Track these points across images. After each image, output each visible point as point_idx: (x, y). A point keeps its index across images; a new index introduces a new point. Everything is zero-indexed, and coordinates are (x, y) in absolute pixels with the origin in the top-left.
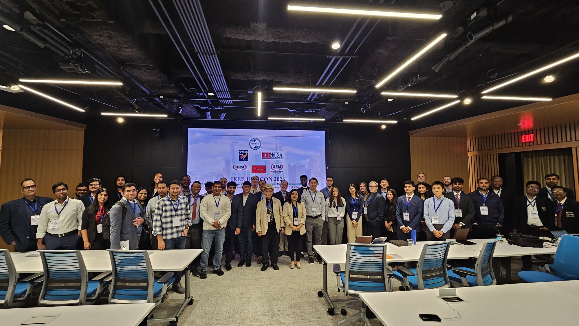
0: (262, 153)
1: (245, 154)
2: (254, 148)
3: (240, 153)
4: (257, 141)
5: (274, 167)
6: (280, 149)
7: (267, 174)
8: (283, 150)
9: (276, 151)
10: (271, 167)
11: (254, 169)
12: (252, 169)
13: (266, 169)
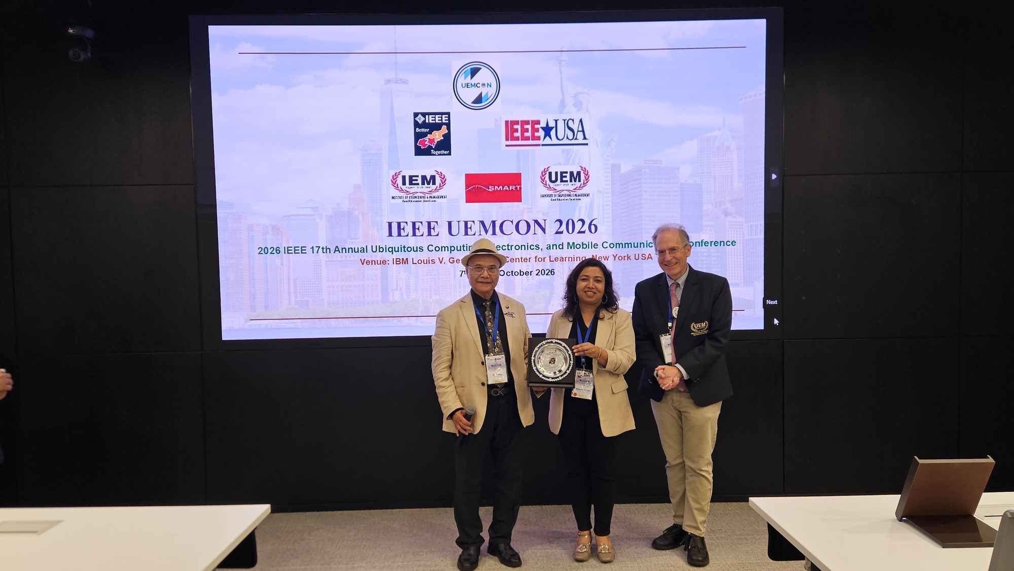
0: (507, 122)
1: (437, 127)
2: (474, 102)
3: (416, 125)
4: (484, 76)
5: (553, 178)
6: (575, 105)
7: (526, 206)
8: (587, 110)
9: (562, 113)
10: (543, 180)
11: (474, 186)
12: (467, 186)
13: (520, 188)
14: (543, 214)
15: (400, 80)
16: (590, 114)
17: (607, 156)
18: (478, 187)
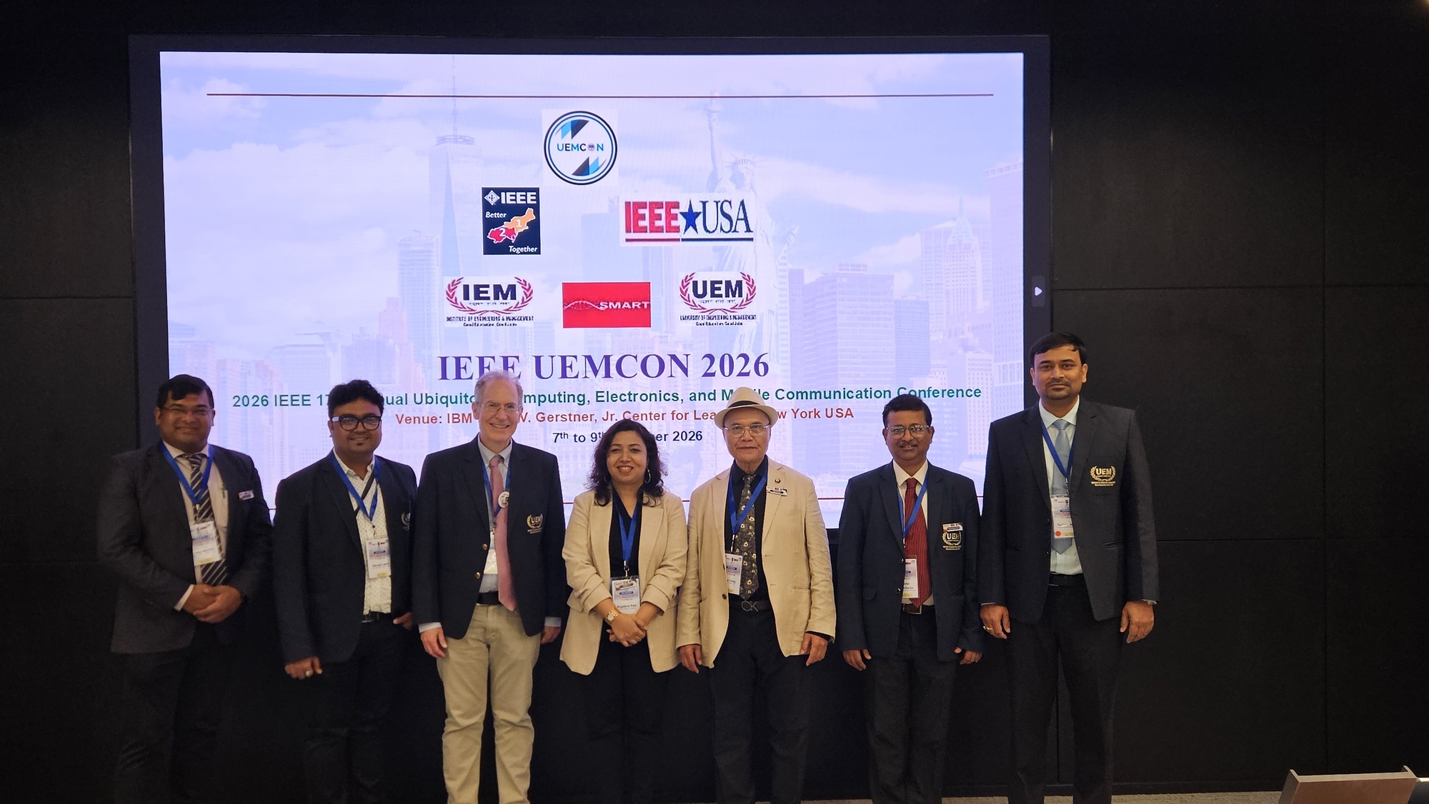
0: (628, 204)
1: (519, 210)
2: (577, 173)
3: (487, 207)
5: (700, 291)
6: (733, 179)
7: (658, 334)
8: (752, 187)
9: (713, 192)
10: (684, 293)
11: (577, 302)
12: (566, 302)
13: (649, 305)
14: (685, 346)
15: (461, 137)
16: (756, 194)
17: (784, 258)
18: (582, 303)
